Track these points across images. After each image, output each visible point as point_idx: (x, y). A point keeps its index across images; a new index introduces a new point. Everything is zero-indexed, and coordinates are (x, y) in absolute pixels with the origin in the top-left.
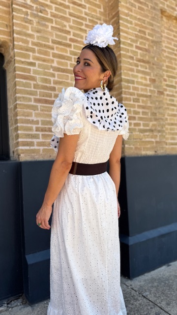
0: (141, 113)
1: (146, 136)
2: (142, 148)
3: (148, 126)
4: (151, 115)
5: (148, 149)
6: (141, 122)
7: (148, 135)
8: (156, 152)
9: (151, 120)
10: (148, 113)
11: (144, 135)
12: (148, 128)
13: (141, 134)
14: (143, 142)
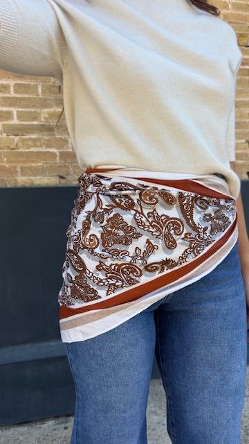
0: (12, 89)
1: (30, 143)
2: (18, 169)
3: (35, 119)
4: (43, 92)
5: (35, 172)
6: (14, 110)
7: (35, 140)
8: (61, 177)
9: (44, 104)
10: (36, 87)
11: (23, 141)
12: (35, 123)
13: (11, 137)
14: (21, 154)
